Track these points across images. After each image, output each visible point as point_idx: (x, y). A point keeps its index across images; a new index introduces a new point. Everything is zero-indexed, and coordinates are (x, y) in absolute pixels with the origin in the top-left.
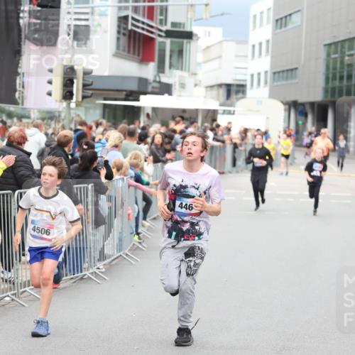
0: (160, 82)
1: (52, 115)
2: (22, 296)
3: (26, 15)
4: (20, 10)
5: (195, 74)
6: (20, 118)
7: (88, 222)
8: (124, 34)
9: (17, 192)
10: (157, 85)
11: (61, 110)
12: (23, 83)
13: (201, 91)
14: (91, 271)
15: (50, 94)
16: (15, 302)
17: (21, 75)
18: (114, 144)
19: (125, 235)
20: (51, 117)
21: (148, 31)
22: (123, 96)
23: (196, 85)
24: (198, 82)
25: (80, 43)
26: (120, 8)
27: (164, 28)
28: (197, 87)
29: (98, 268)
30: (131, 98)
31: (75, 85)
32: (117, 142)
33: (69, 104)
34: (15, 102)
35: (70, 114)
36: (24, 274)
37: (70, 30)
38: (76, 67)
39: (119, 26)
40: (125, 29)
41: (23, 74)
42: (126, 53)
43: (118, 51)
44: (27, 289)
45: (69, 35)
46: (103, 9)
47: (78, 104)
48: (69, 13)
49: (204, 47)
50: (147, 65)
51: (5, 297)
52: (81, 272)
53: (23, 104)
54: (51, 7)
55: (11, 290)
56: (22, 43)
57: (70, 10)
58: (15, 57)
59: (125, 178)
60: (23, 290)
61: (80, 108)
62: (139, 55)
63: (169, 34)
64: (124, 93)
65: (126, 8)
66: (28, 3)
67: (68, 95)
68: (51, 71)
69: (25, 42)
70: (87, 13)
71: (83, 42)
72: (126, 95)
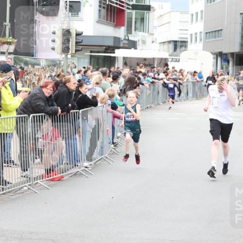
0: (128, 40)
2: (35, 186)
5: (153, 34)
6: (33, 65)
8: (104, 8)
9: (31, 115)
10: (126, 42)
11: (61, 59)
13: (156, 46)
14: (82, 169)
16: (31, 190)
18: (95, 82)
19: (105, 143)
20: (54, 64)
21: (120, 5)
22: (103, 50)
23: (153, 42)
24: (155, 40)
25: (73, 13)
27: (131, 3)
28: (154, 43)
30: (108, 51)
31: (70, 42)
32: (98, 81)
33: (67, 55)
35: (67, 61)
36: (37, 171)
37: (67, 5)
38: (71, 31)
39: (100, 2)
40: (104, 4)
42: (105, 21)
43: (100, 19)
44: (39, 181)
45: (66, 8)
47: (72, 56)
49: (159, 16)
50: (120, 28)
51: (24, 187)
53: (36, 56)
55: (28, 182)
60: (36, 182)
61: (73, 58)
62: (114, 22)
63: (134, 7)
64: (104, 47)
67: (66, 50)
68: (54, 33)
71: (76, 13)
72: (106, 49)
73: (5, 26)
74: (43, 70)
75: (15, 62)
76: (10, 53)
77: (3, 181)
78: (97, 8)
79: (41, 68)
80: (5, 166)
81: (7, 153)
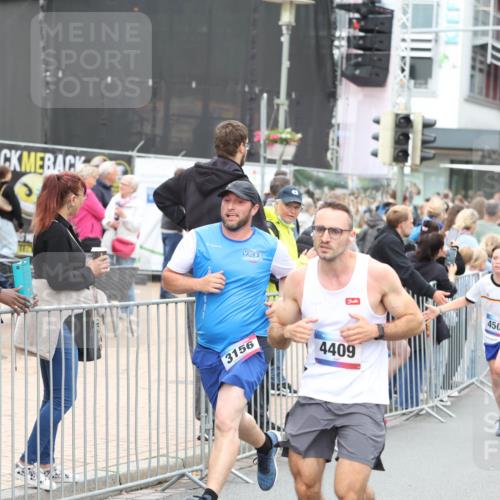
1: (377, 184)
3: (344, 43)
4: (333, 36)
6: (334, 187)
7: (428, 336)
8: (481, 70)
11: (390, 176)
12: (338, 138)
14: (431, 404)
15: (375, 154)
17: (336, 127)
18: (463, 225)
20: (375, 185)
22: (479, 158)
25: (419, 81)
26: (475, 33)
29: (442, 401)
30: (488, 160)
31: (410, 142)
32: (468, 223)
33: (402, 168)
34: (326, 165)
35: (403, 181)
37: (404, 64)
38: (412, 117)
39: (474, 59)
40: (482, 63)
41: (339, 125)
42: (483, 97)
43: (472, 95)
45: (403, 70)
46: (451, 35)
47: (414, 169)
48: (404, 40)
52: (417, 405)
53: (337, 168)
54: (379, 32)
56: (338, 83)
57: (406, 37)
58: (329, 102)
59: (481, 273)
61: (416, 174)
64: (480, 153)
65: (485, 33)
66: (347, 26)
67: (401, 156)
68: (377, 122)
69: (341, 81)
70: (429, 41)
71: (422, 81)
72: (483, 157)
73: (278, 105)
74: (352, 198)
75: (298, 182)
76: (285, 162)
77: (268, 423)
78: (467, 71)
79: (350, 195)
80: (273, 395)
81: (278, 368)
